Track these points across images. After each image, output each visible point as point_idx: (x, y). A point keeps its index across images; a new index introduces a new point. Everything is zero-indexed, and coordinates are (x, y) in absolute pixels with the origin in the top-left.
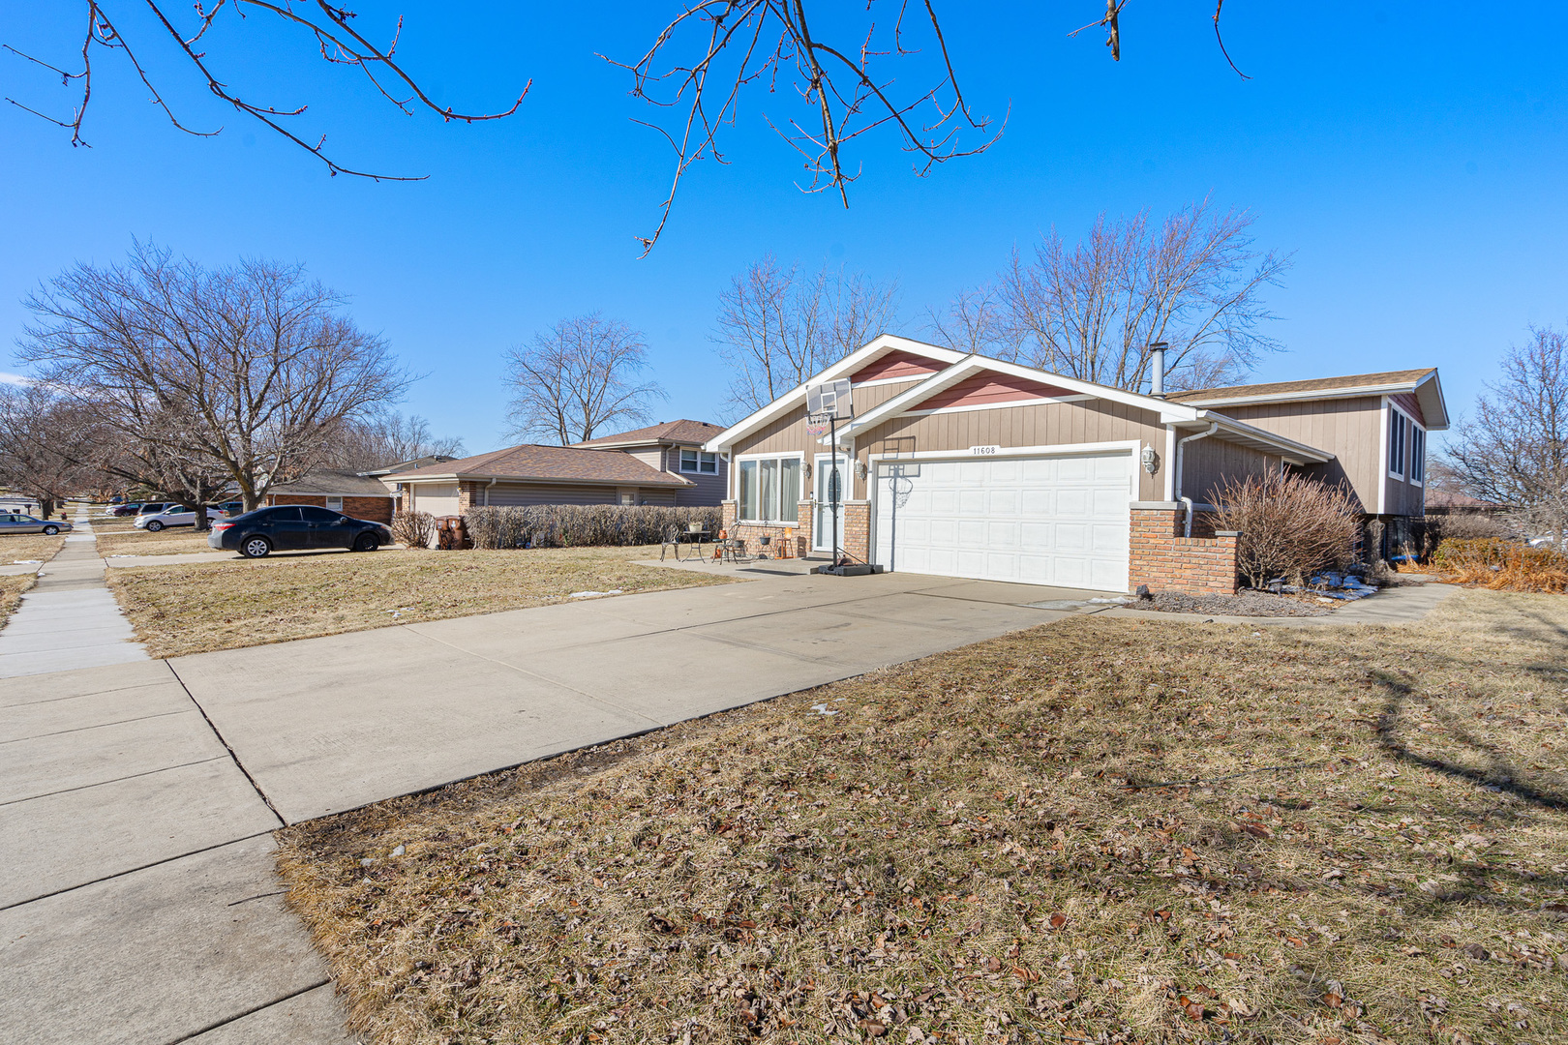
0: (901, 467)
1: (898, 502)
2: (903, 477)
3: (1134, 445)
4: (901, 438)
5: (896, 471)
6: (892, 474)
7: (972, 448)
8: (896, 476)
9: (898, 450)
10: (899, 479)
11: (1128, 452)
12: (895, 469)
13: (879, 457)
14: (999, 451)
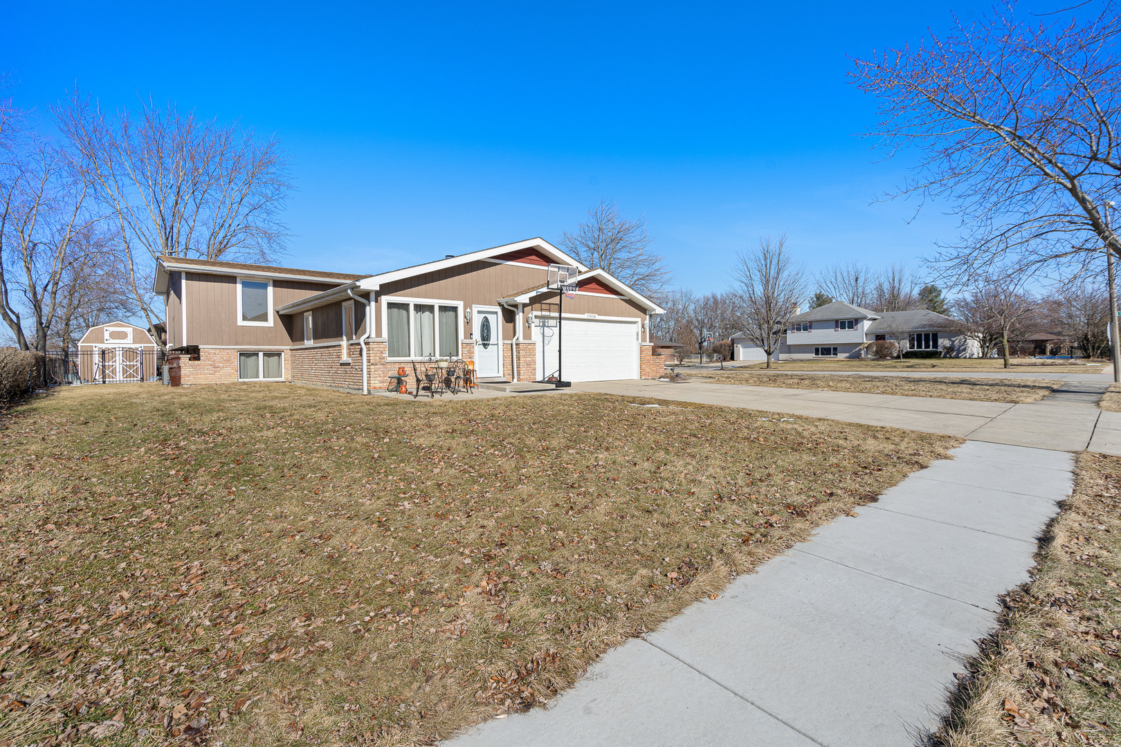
0: (546, 321)
1: (546, 342)
2: (548, 327)
3: (639, 320)
4: (550, 304)
5: (544, 323)
6: (541, 325)
7: (586, 314)
8: (544, 326)
9: (549, 310)
10: (545, 328)
11: (635, 323)
12: (543, 322)
13: (539, 313)
14: (598, 317)
